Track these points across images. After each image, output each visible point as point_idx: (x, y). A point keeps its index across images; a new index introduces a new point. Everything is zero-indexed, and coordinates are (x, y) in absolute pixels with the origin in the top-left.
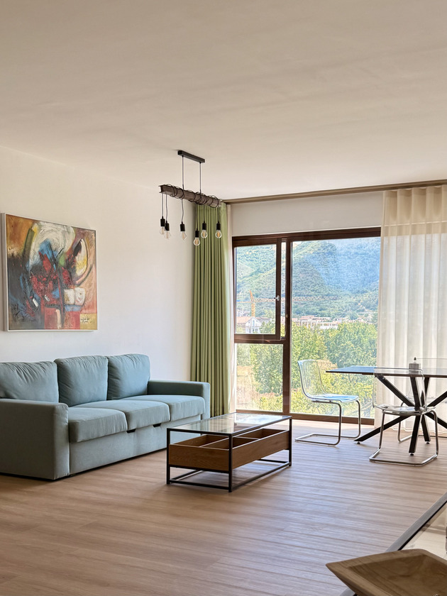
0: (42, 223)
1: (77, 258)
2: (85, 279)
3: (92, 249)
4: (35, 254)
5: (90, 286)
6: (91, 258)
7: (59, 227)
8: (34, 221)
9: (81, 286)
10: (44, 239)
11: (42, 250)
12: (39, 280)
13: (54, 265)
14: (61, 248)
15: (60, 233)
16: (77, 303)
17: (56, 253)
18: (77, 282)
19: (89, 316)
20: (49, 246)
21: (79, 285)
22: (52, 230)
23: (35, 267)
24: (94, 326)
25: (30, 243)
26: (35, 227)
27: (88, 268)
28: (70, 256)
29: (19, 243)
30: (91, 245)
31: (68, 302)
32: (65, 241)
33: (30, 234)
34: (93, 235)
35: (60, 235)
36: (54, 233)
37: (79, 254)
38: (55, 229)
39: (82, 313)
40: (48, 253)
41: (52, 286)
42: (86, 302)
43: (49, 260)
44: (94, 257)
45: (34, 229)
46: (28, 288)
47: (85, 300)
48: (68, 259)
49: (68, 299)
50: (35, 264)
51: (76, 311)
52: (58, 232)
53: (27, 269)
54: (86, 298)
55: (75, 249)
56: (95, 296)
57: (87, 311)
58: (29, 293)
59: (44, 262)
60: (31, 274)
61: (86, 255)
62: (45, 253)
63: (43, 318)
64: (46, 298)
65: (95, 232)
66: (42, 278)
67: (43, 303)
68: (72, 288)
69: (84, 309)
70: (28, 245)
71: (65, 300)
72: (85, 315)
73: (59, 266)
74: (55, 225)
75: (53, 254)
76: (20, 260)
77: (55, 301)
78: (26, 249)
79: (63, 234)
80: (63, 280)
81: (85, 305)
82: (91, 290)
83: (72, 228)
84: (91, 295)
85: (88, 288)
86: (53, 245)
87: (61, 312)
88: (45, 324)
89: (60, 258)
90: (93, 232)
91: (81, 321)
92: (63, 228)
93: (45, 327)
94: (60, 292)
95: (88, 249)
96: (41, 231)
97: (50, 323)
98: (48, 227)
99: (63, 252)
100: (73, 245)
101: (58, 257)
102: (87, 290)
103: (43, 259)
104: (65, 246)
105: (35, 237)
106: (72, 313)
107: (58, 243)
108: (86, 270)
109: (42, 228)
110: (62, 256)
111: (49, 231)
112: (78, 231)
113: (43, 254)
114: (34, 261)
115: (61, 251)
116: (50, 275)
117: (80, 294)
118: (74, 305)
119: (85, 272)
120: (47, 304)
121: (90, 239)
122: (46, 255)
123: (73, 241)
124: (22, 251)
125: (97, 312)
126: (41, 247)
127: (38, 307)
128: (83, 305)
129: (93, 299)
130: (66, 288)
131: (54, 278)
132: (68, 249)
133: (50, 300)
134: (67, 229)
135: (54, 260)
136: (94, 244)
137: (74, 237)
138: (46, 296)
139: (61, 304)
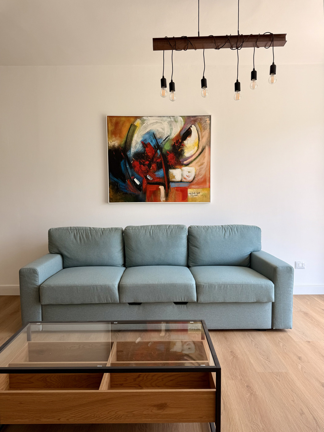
0: (145, 118)
1: (185, 142)
2: (195, 159)
3: (206, 133)
4: (137, 143)
5: (202, 164)
6: (204, 141)
7: (164, 119)
8: (136, 118)
9: (190, 165)
10: (148, 130)
11: (145, 140)
12: (141, 163)
13: (158, 151)
14: (166, 136)
15: (166, 123)
16: (184, 180)
17: (160, 142)
18: (185, 162)
19: (199, 190)
20: (154, 136)
21: (187, 165)
22: (157, 122)
23: (138, 155)
24: (206, 198)
25: (132, 136)
26: (138, 122)
27: (200, 150)
28: (177, 141)
29: (120, 137)
30: (204, 129)
31: (174, 180)
32: (171, 129)
33: (132, 128)
34: (208, 119)
35: (166, 125)
36: (159, 124)
37: (188, 138)
38: (160, 121)
39: (190, 188)
40: (152, 141)
41: (155, 167)
42: (196, 179)
43: (152, 147)
44: (208, 139)
45: (136, 124)
46: (129, 170)
47: (194, 177)
48: (174, 144)
49: (174, 177)
50: (137, 151)
51: (183, 187)
52: (163, 123)
53: (128, 156)
54: (195, 175)
55: (184, 134)
56: (208, 173)
57: (197, 187)
58: (130, 174)
59: (147, 149)
60: (133, 160)
61: (198, 138)
62: (148, 142)
63: (145, 193)
64: (149, 178)
65: (210, 116)
66: (144, 162)
67: (145, 182)
68: (178, 168)
69: (193, 185)
70: (130, 137)
71: (170, 178)
72: (195, 190)
73: (164, 151)
74: (160, 117)
75: (157, 141)
76: (121, 149)
77: (158, 180)
78: (127, 140)
79: (170, 124)
80: (168, 162)
81: (195, 181)
82: (202, 168)
83: (181, 118)
84: (203, 172)
85: (199, 167)
86: (157, 134)
87: (165, 188)
88: (147, 198)
89: (165, 144)
90: (206, 117)
91: (189, 195)
92: (169, 119)
93: (147, 200)
94: (164, 171)
95: (200, 133)
96: (144, 124)
97: (153, 197)
98: (151, 120)
99: (169, 139)
100: (181, 131)
101: (163, 143)
102: (198, 168)
103: (146, 147)
104: (171, 134)
105: (137, 130)
106: (178, 189)
107: (163, 132)
108: (197, 151)
109: (146, 122)
110: (168, 142)
111: (152, 123)
112: (188, 119)
113: (146, 143)
114: (136, 149)
115: (166, 138)
116: (153, 159)
117: (189, 172)
118: (181, 181)
119: (195, 153)
120: (149, 183)
121: (203, 123)
122: (150, 143)
123: (181, 128)
124: (123, 142)
125: (210, 187)
126: (143, 137)
127: (139, 185)
128: (192, 181)
129: (205, 175)
130: (171, 168)
131: (158, 161)
132: (175, 136)
133: (153, 179)
134: (175, 119)
135: (158, 147)
136: (208, 127)
137: (183, 125)
138: (148, 176)
139: (165, 182)
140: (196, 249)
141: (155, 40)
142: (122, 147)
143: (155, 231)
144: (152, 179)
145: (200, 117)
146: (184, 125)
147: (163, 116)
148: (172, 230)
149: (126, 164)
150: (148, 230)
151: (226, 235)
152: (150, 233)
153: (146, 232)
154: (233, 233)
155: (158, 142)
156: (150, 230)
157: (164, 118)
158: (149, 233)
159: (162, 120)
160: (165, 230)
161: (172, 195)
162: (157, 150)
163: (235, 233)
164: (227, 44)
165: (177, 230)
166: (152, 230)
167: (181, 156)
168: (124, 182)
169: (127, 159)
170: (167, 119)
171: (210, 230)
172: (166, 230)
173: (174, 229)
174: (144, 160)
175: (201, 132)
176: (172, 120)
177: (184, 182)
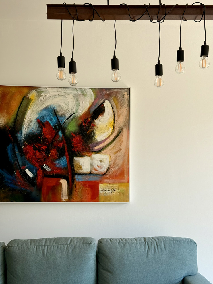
0: (42, 89)
1: (96, 122)
2: (109, 144)
3: (124, 110)
4: (31, 122)
5: (118, 151)
6: (121, 121)
7: (69, 91)
8: (31, 88)
9: (103, 152)
10: (46, 105)
11: (43, 117)
12: (35, 149)
13: (60, 133)
14: (71, 113)
15: (71, 96)
16: (94, 172)
17: (63, 120)
18: (96, 148)
19: (115, 186)
20: (54, 112)
21: (98, 152)
22: (58, 95)
23: (32, 138)
24: (125, 197)
25: (25, 112)
26: (33, 95)
27: (116, 133)
28: (86, 121)
29: (8, 113)
30: (121, 106)
31: (80, 171)
32: (78, 105)
33: (24, 102)
34: (126, 93)
35: (70, 99)
36: (61, 98)
37: (100, 117)
38: (63, 93)
39: (102, 183)
40: (51, 120)
41: (55, 154)
42: (110, 171)
43: (52, 127)
44: (126, 119)
45: (30, 96)
46: (19, 158)
47: (108, 168)
48: (81, 124)
49: (80, 167)
50: (30, 133)
51: (93, 181)
52: (66, 96)
53: (18, 138)
54: (110, 165)
55: (94, 111)
56: (126, 163)
57: (111, 181)
58: (20, 163)
59: (44, 130)
60: (24, 144)
61: (113, 117)
62: (46, 120)
63: (40, 189)
64: (46, 168)
65: (129, 90)
66: (40, 147)
67: (41, 173)
68: (87, 156)
69: (107, 178)
70: (21, 113)
71: (75, 169)
72: (108, 185)
73: (67, 133)
74: (63, 89)
75: (58, 119)
76: (8, 130)
77: (59, 171)
78: (18, 118)
79: (76, 98)
80: (73, 147)
81: (109, 174)
82: (119, 156)
83: (91, 90)
84: (120, 162)
85: (114, 154)
86: (58, 110)
87: (68, 182)
88: (42, 195)
89: (68, 124)
90: (123, 91)
91: (101, 192)
92: (75, 91)
93: (42, 199)
94: (67, 160)
95: (115, 110)
96: (41, 98)
97: (51, 195)
98: (51, 92)
99: (74, 117)
100: (90, 108)
101: (67, 123)
102: (113, 156)
103: (42, 126)
104: (77, 111)
105: (32, 105)
106: (86, 184)
107: (67, 107)
108: (112, 134)
109: (43, 94)
110: (73, 121)
111: (53, 96)
112: (100, 92)
113: (43, 121)
114: (30, 130)
115: (70, 116)
116: (52, 143)
117: (101, 161)
118: (90, 174)
119: (109, 137)
120: (47, 175)
121: (120, 98)
122: (48, 122)
123: (91, 104)
124: (12, 120)
125: (129, 182)
126: (40, 114)
127: (33, 177)
128: (105, 174)
129: (122, 166)
130: (77, 156)
131: (59, 145)
132: (83, 113)
133: (52, 170)
134: (82, 92)
135: (60, 127)
136: (127, 103)
137: (93, 99)
138: (45, 165)
139: (68, 174)
140: (109, 274)
141: (50, 7)
142: (10, 126)
143: (50, 248)
144: (50, 170)
145: (115, 90)
146: (95, 99)
147: (67, 88)
148: (75, 247)
149: (14, 149)
150: (41, 247)
151: (150, 254)
152: (43, 251)
153: (38, 250)
154: (160, 250)
155: (60, 121)
156: (44, 247)
157: (68, 89)
158: (41, 251)
159: (65, 92)
160: (64, 247)
161: (78, 191)
162: (59, 131)
163: (162, 251)
164: (145, 16)
165: (82, 246)
166: (46, 248)
167: (90, 140)
168: (12, 173)
169: (17, 142)
170: (73, 91)
171: (127, 247)
172: (66, 246)
173: (78, 245)
174: (40, 144)
175: (117, 109)
176: (79, 92)
177: (94, 174)
